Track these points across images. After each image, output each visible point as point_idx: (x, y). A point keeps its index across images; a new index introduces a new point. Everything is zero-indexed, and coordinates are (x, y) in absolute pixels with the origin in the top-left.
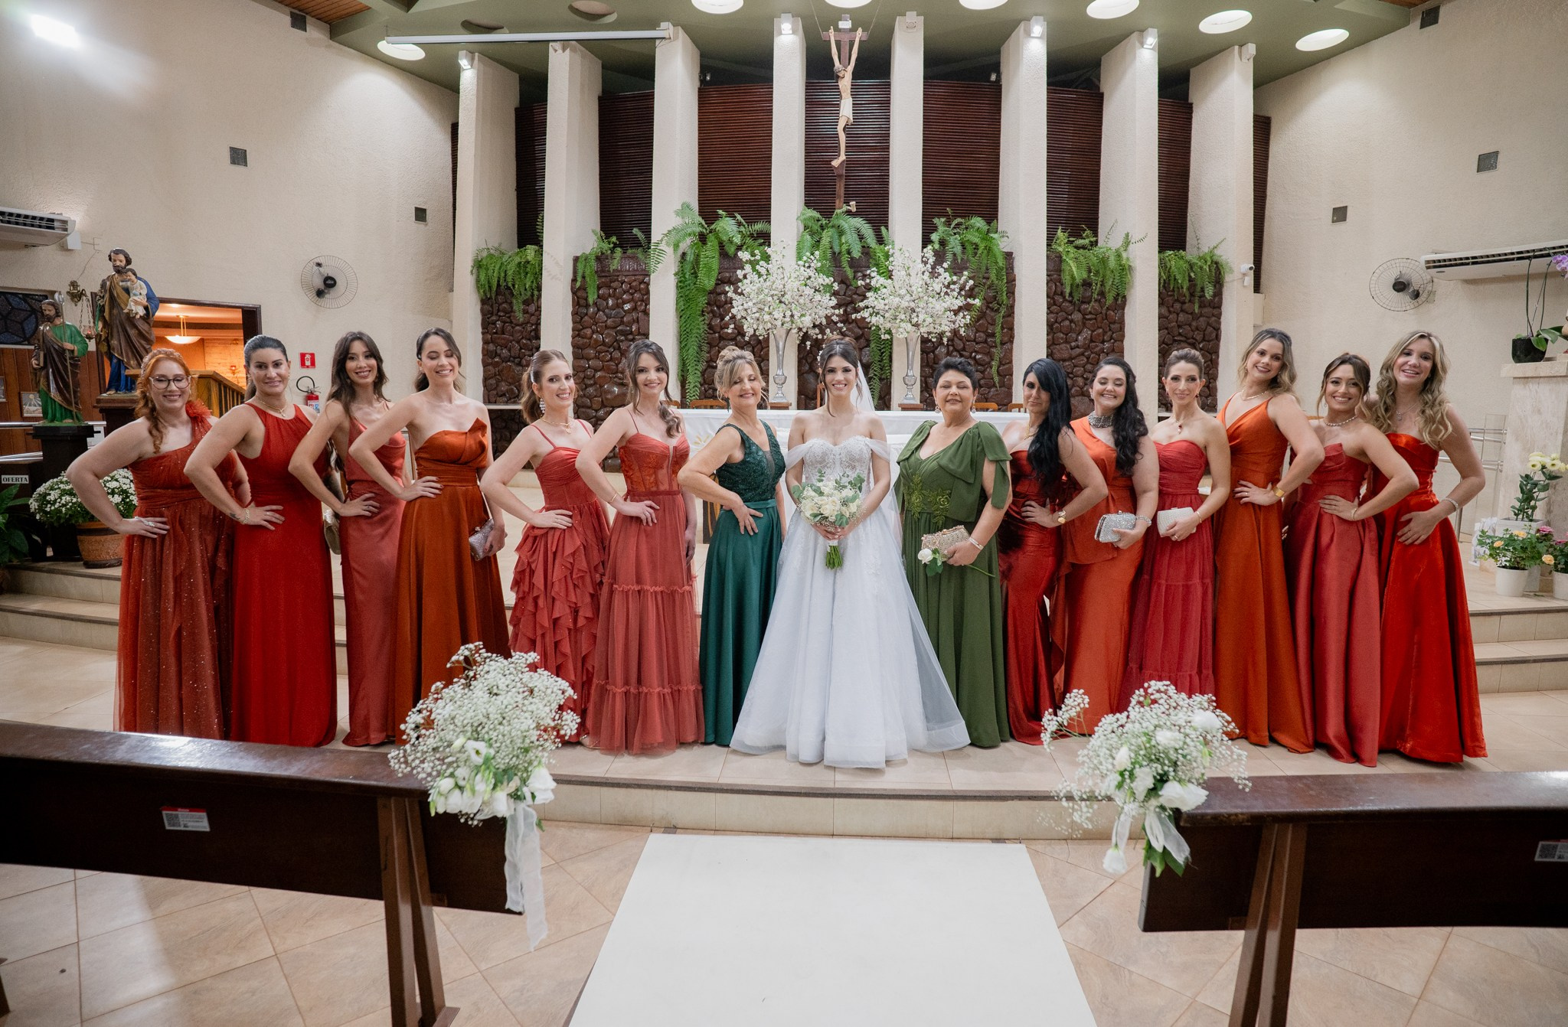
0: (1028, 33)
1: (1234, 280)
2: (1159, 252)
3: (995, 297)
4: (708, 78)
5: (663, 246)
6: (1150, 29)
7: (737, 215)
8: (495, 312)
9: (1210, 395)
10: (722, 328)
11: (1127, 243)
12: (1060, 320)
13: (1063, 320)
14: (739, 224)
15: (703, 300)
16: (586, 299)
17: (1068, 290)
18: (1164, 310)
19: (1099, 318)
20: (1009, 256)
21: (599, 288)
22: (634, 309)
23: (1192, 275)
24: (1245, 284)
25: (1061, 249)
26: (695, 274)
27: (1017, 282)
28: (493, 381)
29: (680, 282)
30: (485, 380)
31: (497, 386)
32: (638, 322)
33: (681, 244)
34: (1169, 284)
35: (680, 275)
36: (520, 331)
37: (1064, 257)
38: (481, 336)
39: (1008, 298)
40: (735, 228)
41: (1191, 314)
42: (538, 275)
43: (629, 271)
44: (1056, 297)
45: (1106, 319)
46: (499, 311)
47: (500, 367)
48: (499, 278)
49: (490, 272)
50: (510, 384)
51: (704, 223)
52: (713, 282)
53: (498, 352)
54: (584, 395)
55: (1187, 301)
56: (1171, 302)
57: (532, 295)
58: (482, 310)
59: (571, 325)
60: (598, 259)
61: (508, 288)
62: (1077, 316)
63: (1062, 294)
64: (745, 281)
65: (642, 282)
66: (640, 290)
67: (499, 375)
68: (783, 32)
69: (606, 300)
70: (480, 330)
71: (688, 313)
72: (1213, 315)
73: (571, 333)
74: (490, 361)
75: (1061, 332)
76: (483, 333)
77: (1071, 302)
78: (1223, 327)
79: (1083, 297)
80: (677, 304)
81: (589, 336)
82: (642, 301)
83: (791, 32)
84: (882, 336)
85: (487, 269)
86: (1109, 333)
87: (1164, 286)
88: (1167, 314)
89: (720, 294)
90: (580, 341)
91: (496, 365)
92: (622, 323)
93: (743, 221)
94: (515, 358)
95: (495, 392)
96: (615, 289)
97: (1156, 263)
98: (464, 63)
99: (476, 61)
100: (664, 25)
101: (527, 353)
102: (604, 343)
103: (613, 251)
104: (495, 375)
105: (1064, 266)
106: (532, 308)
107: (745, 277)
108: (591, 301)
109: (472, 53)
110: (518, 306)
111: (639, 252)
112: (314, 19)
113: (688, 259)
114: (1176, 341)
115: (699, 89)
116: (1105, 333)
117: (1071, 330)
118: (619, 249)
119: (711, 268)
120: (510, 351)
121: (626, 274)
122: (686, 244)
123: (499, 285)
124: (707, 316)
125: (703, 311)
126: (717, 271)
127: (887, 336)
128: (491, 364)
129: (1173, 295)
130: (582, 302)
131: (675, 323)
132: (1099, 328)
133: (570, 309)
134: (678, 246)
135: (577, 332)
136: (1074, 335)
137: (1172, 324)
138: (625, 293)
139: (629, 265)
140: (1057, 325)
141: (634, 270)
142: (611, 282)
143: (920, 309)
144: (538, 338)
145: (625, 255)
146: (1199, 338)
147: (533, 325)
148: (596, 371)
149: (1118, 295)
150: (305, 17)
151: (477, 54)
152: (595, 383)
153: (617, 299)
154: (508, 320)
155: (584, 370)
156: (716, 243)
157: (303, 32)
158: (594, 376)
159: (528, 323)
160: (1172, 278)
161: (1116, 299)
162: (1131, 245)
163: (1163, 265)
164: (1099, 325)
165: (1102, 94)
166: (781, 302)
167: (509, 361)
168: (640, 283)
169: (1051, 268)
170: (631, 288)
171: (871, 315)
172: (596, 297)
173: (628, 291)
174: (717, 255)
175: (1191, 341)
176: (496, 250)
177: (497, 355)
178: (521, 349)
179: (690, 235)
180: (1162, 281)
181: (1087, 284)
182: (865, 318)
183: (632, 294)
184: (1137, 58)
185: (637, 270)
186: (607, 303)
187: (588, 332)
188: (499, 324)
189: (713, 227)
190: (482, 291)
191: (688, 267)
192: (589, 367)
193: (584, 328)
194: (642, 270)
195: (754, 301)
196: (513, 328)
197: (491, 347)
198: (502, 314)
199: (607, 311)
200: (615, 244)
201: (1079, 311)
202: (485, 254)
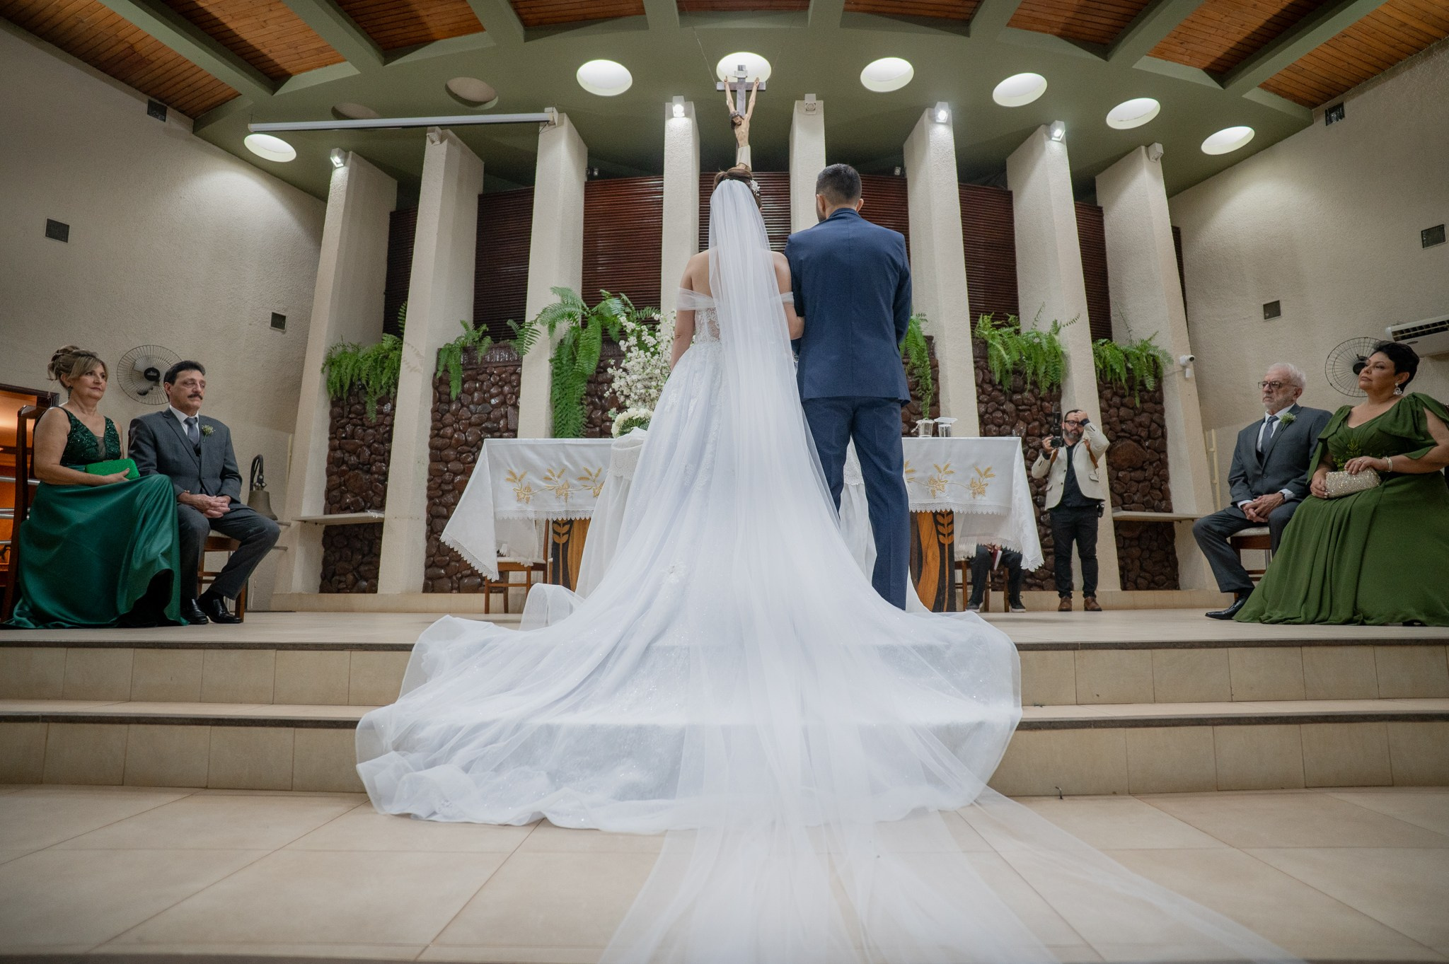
0: (933, 119)
1: (1174, 373)
2: (1093, 341)
3: (917, 383)
4: (596, 173)
5: (536, 327)
6: (1057, 122)
7: (622, 294)
8: (345, 415)
9: (1163, 499)
10: (604, 421)
11: (1056, 329)
12: (990, 410)
13: (994, 411)
14: (626, 304)
15: (582, 387)
16: (449, 394)
17: (997, 378)
18: (1105, 405)
19: (1035, 409)
20: (929, 339)
21: (464, 382)
22: (503, 403)
23: (1130, 365)
24: (1187, 376)
25: (986, 333)
26: (574, 360)
27: (941, 367)
28: (335, 493)
29: (557, 368)
30: (329, 491)
31: (341, 497)
32: (507, 417)
33: (557, 324)
34: (1106, 375)
35: (557, 362)
36: (372, 434)
37: (990, 341)
38: (327, 442)
39: (933, 385)
40: (620, 306)
41: (1132, 408)
42: (395, 371)
43: (499, 362)
44: (985, 386)
45: (1042, 410)
46: (350, 412)
47: (347, 477)
48: (352, 376)
49: (343, 370)
50: (356, 495)
51: (585, 306)
52: (594, 365)
53: (346, 459)
54: (440, 503)
55: (1127, 393)
56: (1109, 396)
57: (388, 392)
58: (331, 413)
59: (429, 424)
60: (465, 350)
61: (363, 387)
62: (1009, 407)
63: (991, 382)
64: (629, 355)
65: (515, 373)
66: (510, 382)
67: (345, 485)
68: (675, 115)
69: (471, 394)
70: (327, 435)
71: (564, 402)
72: (1156, 412)
73: (428, 432)
74: (335, 470)
75: (993, 423)
76: (330, 439)
77: (1001, 391)
78: (1168, 424)
79: (1014, 387)
80: (552, 392)
81: (449, 435)
82: (513, 393)
83: (683, 115)
85: (340, 366)
86: (1047, 426)
87: (1101, 378)
88: (1107, 408)
89: (602, 383)
90: (439, 442)
91: (343, 473)
92: (488, 419)
93: (629, 302)
94: (364, 464)
95: (338, 506)
96: (483, 382)
97: (1091, 352)
98: (336, 160)
99: (349, 160)
100: (547, 109)
101: (379, 458)
102: (466, 443)
103: (481, 339)
104: (340, 485)
105: (992, 352)
106: (387, 408)
107: (629, 349)
108: (453, 395)
109: (346, 151)
110: (372, 408)
111: (512, 343)
112: (176, 112)
113: (566, 343)
114: (1119, 437)
115: (586, 183)
116: (1042, 425)
117: (1005, 423)
118: (488, 340)
119: (592, 349)
120: (358, 457)
121: (494, 365)
122: (564, 327)
123: (352, 384)
124: (587, 409)
125: (582, 399)
126: (598, 354)
128: (337, 473)
129: (1113, 388)
130: (444, 397)
131: (549, 416)
132: (1035, 420)
133: (430, 406)
134: (554, 326)
135: (436, 432)
136: (1008, 428)
137: (1114, 419)
138: (493, 385)
139: (500, 356)
140: (987, 416)
141: (505, 361)
142: (478, 375)
144: (390, 440)
145: (496, 345)
146: (1143, 434)
147: (387, 426)
148: (456, 474)
149: (1052, 384)
150: (166, 108)
151: (351, 153)
152: (453, 490)
153: (484, 394)
154: (359, 422)
155: (442, 473)
156: (598, 324)
157: (162, 122)
158: (453, 480)
159: (382, 424)
160: (1109, 369)
161: (1050, 389)
162: (1062, 331)
163: (1097, 355)
164: (1035, 417)
165: (1011, 193)
167: (357, 468)
168: (511, 374)
169: (977, 355)
170: (500, 380)
172: (459, 390)
173: (497, 384)
174: (599, 337)
175: (1136, 437)
176: (353, 346)
177: (344, 462)
178: (372, 454)
179: (570, 315)
180: (1098, 372)
181: (1017, 372)
183: (502, 387)
184: (1047, 150)
185: (509, 361)
186: (473, 398)
187: (449, 431)
188: (349, 428)
189: (594, 309)
190: (332, 390)
191: (566, 351)
192: (448, 471)
193: (445, 426)
194: (514, 360)
196: (364, 431)
197: (339, 454)
198: (352, 416)
199: (471, 406)
200: (485, 334)
201: (1011, 401)
202: (340, 349)
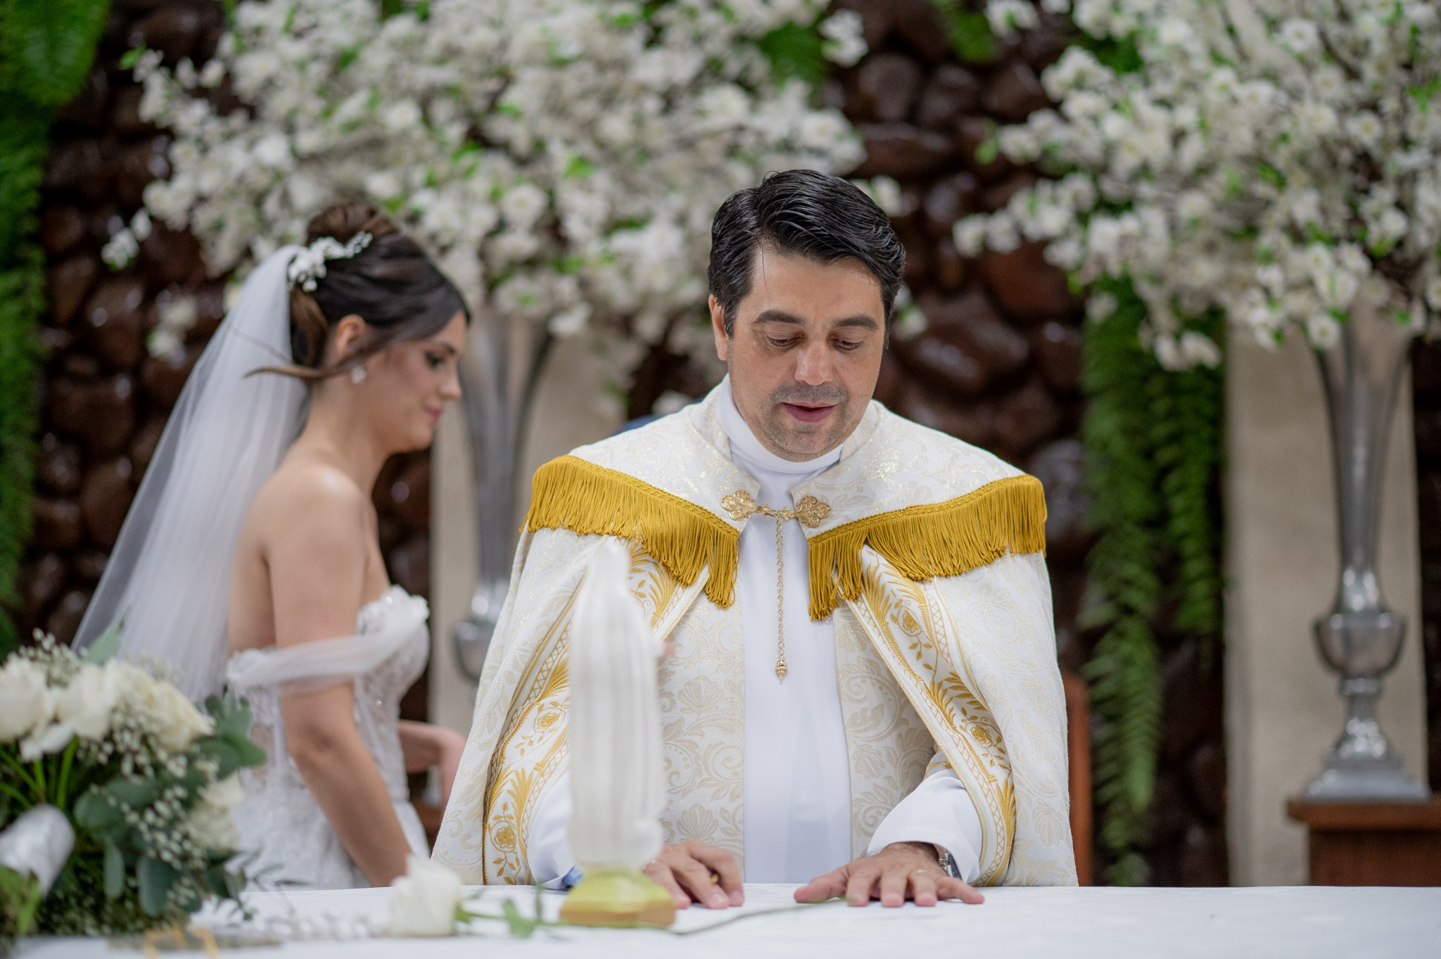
84: (1166, 352)
127: (1198, 348)
143: (1415, 159)
166: (478, 139)
171: (1082, 218)
182: (1045, 243)
195: (308, 141)
